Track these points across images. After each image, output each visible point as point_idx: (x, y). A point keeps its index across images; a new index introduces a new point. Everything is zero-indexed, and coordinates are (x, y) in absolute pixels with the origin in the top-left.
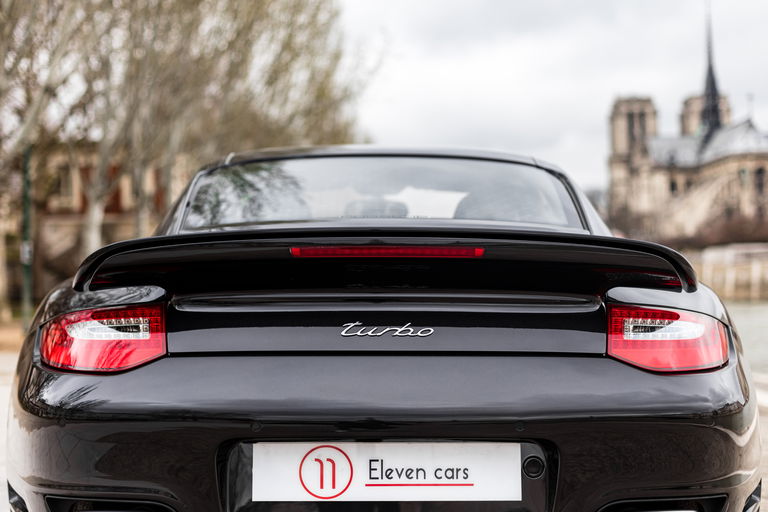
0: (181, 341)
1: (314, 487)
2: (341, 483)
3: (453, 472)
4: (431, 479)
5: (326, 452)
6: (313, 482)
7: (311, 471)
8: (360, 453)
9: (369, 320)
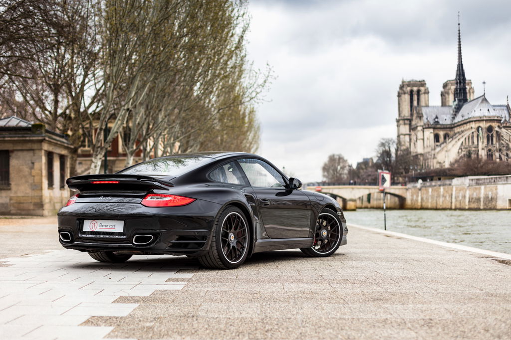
1: (92, 228)
2: (96, 228)
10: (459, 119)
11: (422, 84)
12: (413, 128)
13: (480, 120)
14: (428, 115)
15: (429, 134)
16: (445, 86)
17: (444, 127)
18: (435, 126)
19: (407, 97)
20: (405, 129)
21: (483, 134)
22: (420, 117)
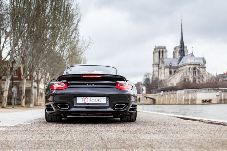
0: (69, 86)
1: (84, 102)
2: (87, 101)
3: (99, 100)
4: (96, 101)
5: (85, 98)
6: (84, 101)
7: (83, 100)
8: (89, 98)
9: (90, 84)
10: (181, 64)
11: (165, 48)
12: (160, 68)
13: (190, 64)
14: (167, 62)
15: (167, 71)
16: (175, 49)
17: (174, 68)
18: (170, 67)
19: (157, 54)
20: (156, 68)
21: (192, 71)
22: (163, 63)
